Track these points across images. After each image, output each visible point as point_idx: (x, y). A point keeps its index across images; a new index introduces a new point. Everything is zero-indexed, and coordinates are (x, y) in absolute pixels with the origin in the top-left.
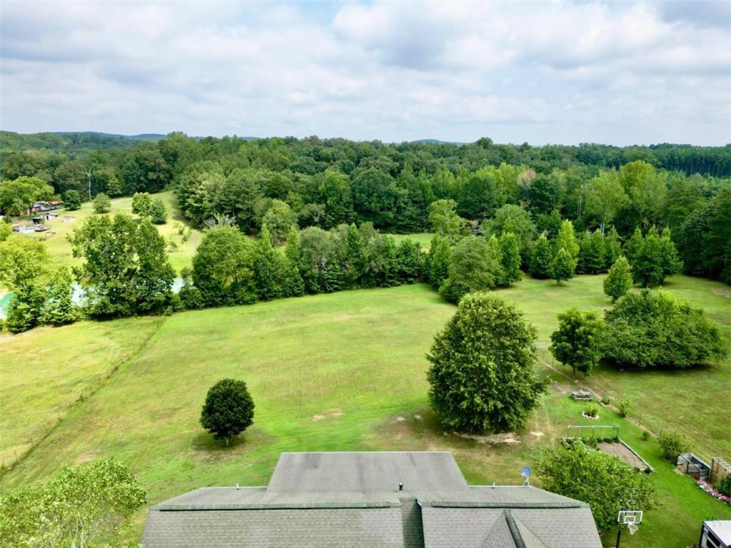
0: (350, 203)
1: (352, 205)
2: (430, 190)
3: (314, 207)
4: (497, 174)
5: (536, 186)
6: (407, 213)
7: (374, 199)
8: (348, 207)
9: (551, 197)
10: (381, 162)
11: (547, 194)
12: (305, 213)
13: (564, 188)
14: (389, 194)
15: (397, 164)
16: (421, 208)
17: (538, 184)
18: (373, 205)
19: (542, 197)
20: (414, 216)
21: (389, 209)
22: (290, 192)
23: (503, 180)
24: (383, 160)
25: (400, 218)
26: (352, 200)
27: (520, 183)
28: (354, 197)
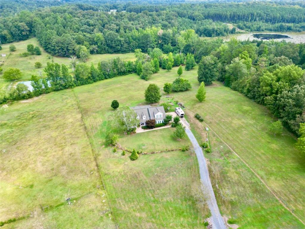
0: (105, 44)
1: (106, 45)
2: (131, 38)
3: (94, 46)
4: (151, 32)
5: (163, 36)
6: (125, 46)
7: (113, 42)
8: (105, 46)
9: (168, 39)
10: (113, 27)
11: (167, 38)
12: (91, 49)
13: (171, 35)
14: (118, 40)
15: (118, 27)
16: (128, 44)
17: (164, 35)
18: (113, 45)
19: (165, 39)
20: (127, 47)
21: (118, 45)
22: (84, 41)
23: (153, 34)
24: (113, 26)
25: (122, 48)
26: (106, 43)
27: (158, 34)
28: (106, 42)
